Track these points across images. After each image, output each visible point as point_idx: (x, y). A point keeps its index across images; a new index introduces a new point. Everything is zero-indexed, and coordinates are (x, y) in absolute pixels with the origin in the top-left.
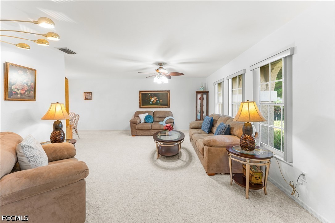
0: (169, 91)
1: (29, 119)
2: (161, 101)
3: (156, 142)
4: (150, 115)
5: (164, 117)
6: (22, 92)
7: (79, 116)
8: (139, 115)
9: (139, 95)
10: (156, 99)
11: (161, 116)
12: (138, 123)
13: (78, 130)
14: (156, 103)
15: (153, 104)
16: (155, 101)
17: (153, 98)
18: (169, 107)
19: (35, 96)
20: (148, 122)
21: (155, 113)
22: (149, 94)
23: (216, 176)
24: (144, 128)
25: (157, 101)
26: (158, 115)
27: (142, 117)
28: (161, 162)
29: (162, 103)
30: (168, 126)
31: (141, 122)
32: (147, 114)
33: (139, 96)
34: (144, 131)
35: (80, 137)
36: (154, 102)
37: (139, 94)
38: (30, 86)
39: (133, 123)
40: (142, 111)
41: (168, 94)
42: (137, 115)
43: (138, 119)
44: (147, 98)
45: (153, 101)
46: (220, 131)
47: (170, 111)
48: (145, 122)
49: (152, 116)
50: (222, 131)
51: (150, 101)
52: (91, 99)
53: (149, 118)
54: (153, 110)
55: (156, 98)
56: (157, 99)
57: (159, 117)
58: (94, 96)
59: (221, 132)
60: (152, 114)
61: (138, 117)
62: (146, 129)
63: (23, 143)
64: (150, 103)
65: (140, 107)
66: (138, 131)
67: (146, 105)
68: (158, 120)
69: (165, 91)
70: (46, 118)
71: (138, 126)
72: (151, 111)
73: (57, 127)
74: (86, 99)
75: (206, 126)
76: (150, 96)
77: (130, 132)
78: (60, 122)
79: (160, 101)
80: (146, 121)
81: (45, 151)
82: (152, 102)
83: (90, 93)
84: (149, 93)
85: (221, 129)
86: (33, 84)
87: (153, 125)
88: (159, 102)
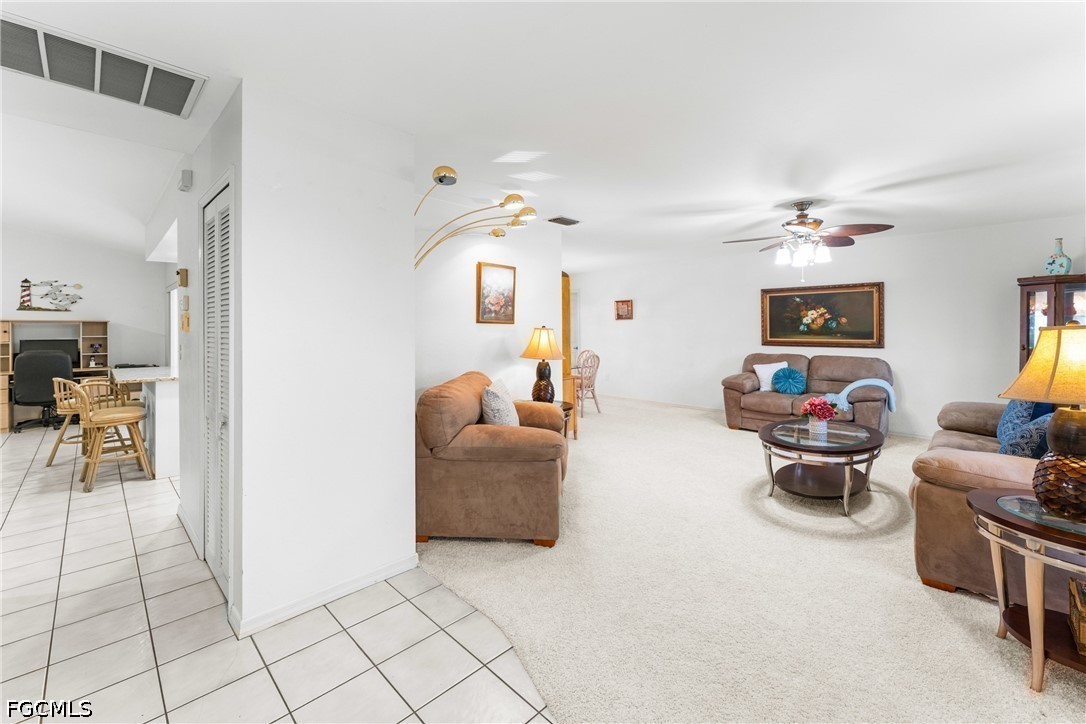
0: (880, 286)
1: (505, 356)
2: (844, 320)
3: (766, 446)
4: (792, 368)
5: (849, 378)
6: (497, 309)
7: (597, 357)
8: (757, 367)
9: (762, 302)
10: (822, 315)
11: (838, 373)
12: (746, 391)
13: (597, 393)
14: (825, 330)
15: (810, 331)
16: (820, 321)
17: (813, 312)
18: (880, 344)
19: (513, 315)
20: (785, 392)
21: (815, 364)
22: (798, 300)
23: (957, 596)
24: (764, 409)
25: (826, 321)
26: (825, 372)
27: (766, 373)
28: (775, 507)
29: (849, 329)
30: (816, 403)
31: (762, 389)
32: (784, 365)
33: (762, 308)
34: (766, 418)
35: (601, 409)
36: (814, 326)
37: (762, 299)
38: (507, 297)
39: (731, 388)
40: (769, 356)
41: (876, 295)
42: (749, 367)
43: (748, 378)
44: (788, 312)
45: (813, 321)
46: (1010, 442)
47: (878, 359)
48: (776, 391)
49: (805, 374)
50: (1018, 440)
51: (801, 323)
52: (629, 316)
53: (790, 377)
54: (810, 352)
55: (822, 310)
56: (827, 316)
57: (830, 375)
58: (637, 310)
59: (1018, 444)
60: (804, 366)
61: (754, 372)
62: (773, 411)
63: (491, 388)
64: (802, 328)
65: (765, 343)
66: (748, 415)
67: (785, 336)
68: (824, 386)
69: (862, 285)
70: (528, 354)
71: (747, 400)
72: (802, 356)
73: (543, 373)
74: (619, 317)
75: (1010, 425)
76: (798, 304)
77: (724, 416)
78: (548, 364)
79: (838, 323)
80: (777, 386)
81: (518, 410)
82: (808, 325)
83: (629, 303)
84: (798, 296)
85: (1019, 435)
86: (511, 294)
87: (797, 403)
88: (834, 325)
